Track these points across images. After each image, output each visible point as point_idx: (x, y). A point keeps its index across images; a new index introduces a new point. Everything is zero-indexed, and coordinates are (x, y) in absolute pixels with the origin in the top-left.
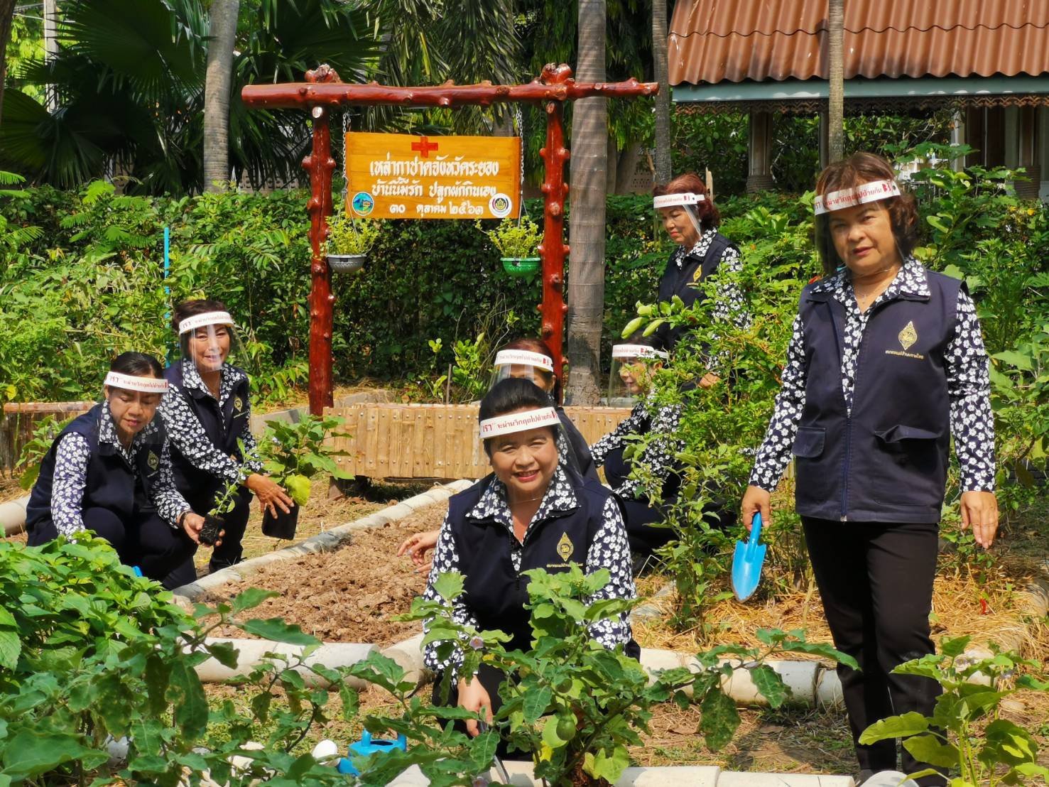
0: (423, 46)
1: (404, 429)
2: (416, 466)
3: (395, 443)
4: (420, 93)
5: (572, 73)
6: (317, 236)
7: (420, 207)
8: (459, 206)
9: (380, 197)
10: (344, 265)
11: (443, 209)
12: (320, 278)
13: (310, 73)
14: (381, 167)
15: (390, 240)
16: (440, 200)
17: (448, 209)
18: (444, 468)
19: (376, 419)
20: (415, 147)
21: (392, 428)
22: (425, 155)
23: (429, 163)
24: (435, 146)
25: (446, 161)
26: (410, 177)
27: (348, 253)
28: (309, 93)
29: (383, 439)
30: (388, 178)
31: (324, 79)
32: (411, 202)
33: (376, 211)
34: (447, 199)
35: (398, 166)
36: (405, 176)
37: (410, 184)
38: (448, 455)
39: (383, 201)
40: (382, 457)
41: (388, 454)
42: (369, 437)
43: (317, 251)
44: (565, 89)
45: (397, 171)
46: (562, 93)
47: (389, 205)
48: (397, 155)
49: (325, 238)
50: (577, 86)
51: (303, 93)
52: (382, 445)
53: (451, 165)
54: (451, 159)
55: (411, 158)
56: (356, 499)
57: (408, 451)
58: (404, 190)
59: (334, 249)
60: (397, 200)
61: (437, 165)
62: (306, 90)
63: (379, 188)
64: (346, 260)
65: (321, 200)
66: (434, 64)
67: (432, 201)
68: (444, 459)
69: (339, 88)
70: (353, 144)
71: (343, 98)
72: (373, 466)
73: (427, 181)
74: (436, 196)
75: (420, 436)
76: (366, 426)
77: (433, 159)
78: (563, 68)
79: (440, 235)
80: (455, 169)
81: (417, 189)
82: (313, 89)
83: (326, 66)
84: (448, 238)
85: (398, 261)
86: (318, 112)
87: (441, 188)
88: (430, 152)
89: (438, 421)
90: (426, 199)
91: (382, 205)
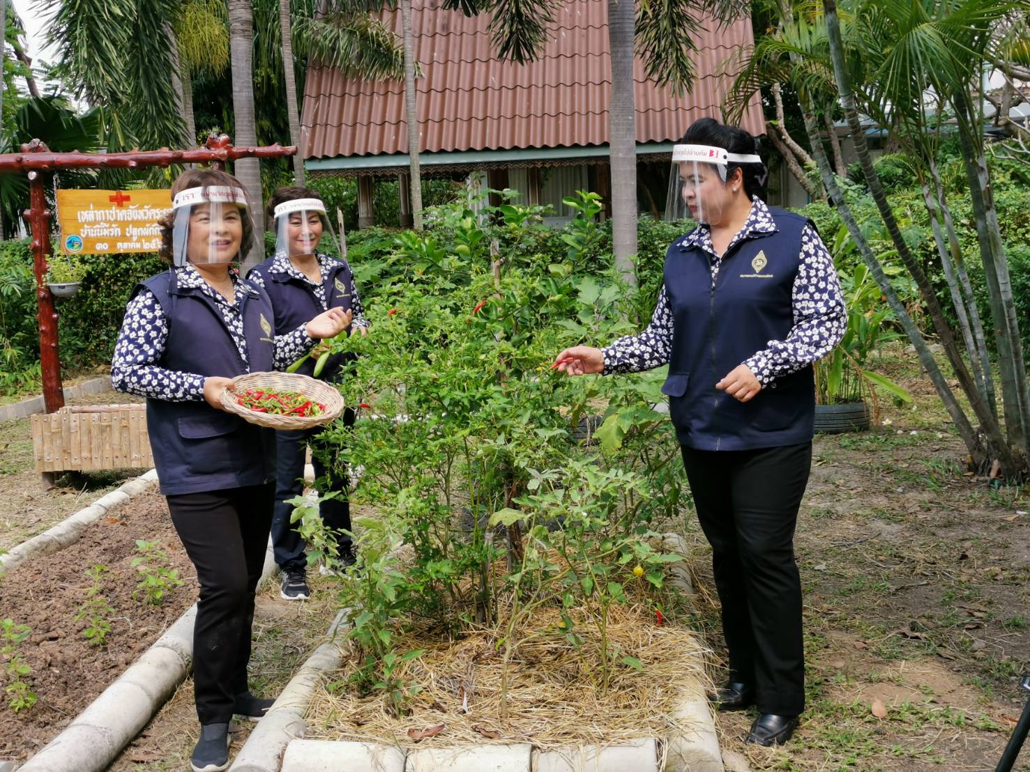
0: (117, 124)
1: (102, 430)
2: (115, 460)
3: (95, 442)
4: (112, 158)
5: (231, 141)
6: (41, 270)
7: (119, 245)
8: (150, 242)
9: (87, 238)
10: (63, 291)
11: (138, 245)
12: (44, 303)
13: (25, 146)
14: (86, 215)
15: (113, 270)
16: (135, 239)
17: (142, 245)
18: (140, 459)
19: (78, 423)
20: (112, 199)
21: (93, 430)
22: (120, 205)
23: (124, 211)
24: (128, 198)
25: (137, 209)
26: (110, 222)
27: (65, 282)
28: (24, 161)
29: (85, 439)
30: (93, 223)
31: (36, 150)
32: (113, 241)
33: (86, 248)
34: (140, 238)
35: (100, 214)
36: (106, 221)
37: (110, 227)
38: (142, 448)
39: (91, 241)
40: (85, 454)
41: (90, 451)
42: (73, 438)
43: (40, 281)
44: (226, 152)
45: (98, 218)
46: (223, 156)
47: (95, 244)
48: (99, 205)
49: (45, 271)
50: (234, 150)
51: (20, 161)
52: (84, 444)
53: (141, 212)
54: (141, 207)
55: (110, 208)
56: (66, 489)
57: (107, 447)
58: (106, 232)
59: (53, 280)
60: (101, 240)
61: (130, 213)
62: (21, 159)
63: (86, 232)
64: (63, 287)
65: (41, 242)
66: (126, 137)
67: (129, 239)
68: (139, 452)
69: (48, 156)
70: (62, 199)
71: (52, 164)
72: (78, 462)
73: (124, 224)
74: (132, 236)
75: (116, 434)
76: (69, 428)
77: (127, 208)
78: (224, 137)
79: (149, 264)
80: (145, 214)
81: (116, 231)
82: (29, 158)
83: (36, 140)
84: (155, 266)
85: (119, 284)
86: (32, 175)
87: (135, 229)
88: (124, 203)
89: (131, 421)
90: (124, 238)
91: (89, 245)
